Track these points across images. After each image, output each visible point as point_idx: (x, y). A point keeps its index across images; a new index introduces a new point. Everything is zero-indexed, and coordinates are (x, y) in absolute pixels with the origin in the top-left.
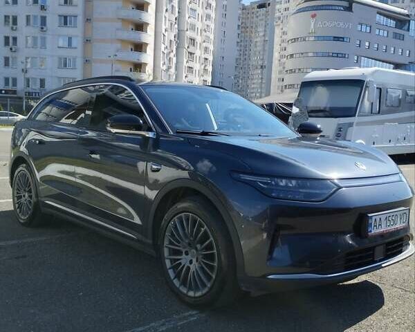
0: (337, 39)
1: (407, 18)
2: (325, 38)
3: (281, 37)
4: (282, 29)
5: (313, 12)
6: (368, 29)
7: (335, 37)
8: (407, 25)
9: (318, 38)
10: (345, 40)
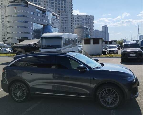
0: (25, 16)
1: (45, 11)
2: (21, 16)
3: (1, 14)
4: (1, 11)
5: (15, 7)
6: (34, 13)
7: (24, 16)
8: (45, 13)
9: (18, 16)
10: (27, 17)
